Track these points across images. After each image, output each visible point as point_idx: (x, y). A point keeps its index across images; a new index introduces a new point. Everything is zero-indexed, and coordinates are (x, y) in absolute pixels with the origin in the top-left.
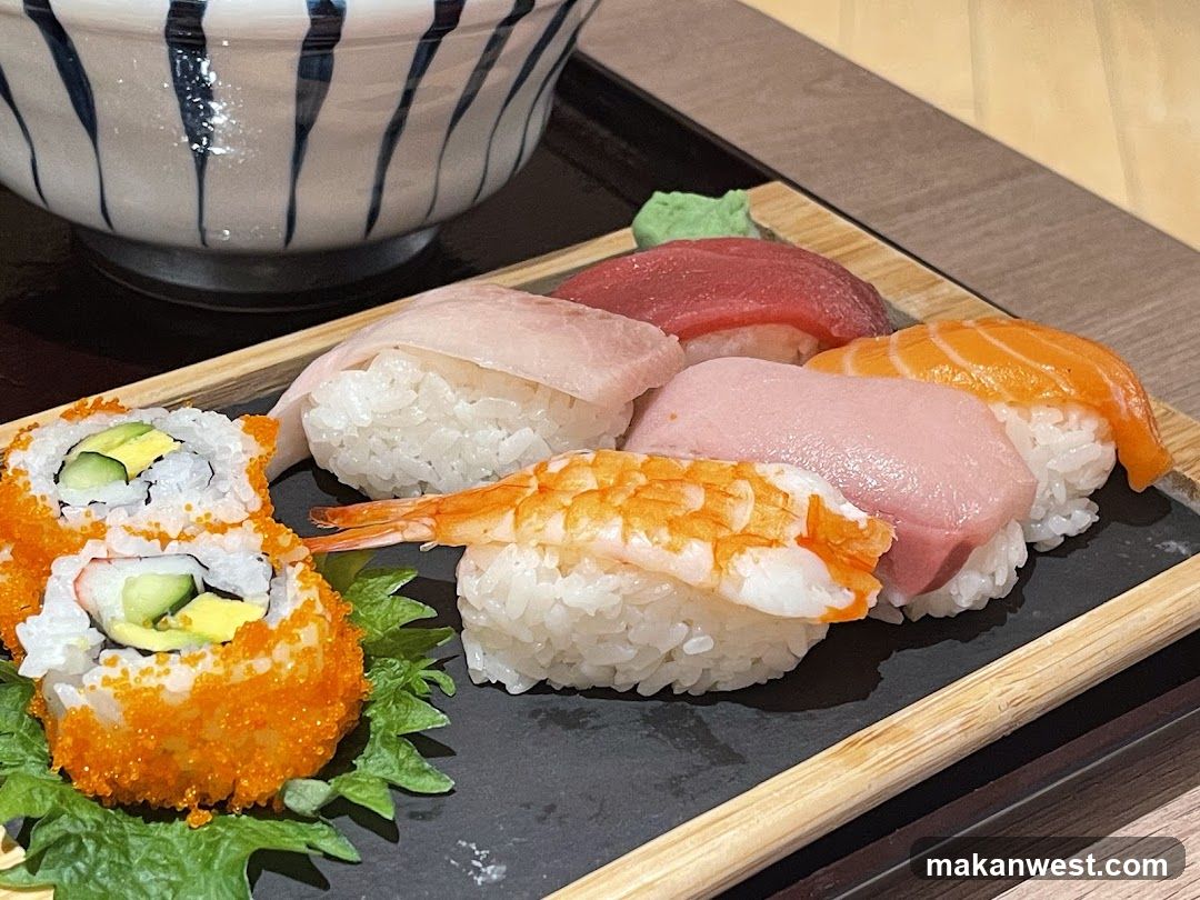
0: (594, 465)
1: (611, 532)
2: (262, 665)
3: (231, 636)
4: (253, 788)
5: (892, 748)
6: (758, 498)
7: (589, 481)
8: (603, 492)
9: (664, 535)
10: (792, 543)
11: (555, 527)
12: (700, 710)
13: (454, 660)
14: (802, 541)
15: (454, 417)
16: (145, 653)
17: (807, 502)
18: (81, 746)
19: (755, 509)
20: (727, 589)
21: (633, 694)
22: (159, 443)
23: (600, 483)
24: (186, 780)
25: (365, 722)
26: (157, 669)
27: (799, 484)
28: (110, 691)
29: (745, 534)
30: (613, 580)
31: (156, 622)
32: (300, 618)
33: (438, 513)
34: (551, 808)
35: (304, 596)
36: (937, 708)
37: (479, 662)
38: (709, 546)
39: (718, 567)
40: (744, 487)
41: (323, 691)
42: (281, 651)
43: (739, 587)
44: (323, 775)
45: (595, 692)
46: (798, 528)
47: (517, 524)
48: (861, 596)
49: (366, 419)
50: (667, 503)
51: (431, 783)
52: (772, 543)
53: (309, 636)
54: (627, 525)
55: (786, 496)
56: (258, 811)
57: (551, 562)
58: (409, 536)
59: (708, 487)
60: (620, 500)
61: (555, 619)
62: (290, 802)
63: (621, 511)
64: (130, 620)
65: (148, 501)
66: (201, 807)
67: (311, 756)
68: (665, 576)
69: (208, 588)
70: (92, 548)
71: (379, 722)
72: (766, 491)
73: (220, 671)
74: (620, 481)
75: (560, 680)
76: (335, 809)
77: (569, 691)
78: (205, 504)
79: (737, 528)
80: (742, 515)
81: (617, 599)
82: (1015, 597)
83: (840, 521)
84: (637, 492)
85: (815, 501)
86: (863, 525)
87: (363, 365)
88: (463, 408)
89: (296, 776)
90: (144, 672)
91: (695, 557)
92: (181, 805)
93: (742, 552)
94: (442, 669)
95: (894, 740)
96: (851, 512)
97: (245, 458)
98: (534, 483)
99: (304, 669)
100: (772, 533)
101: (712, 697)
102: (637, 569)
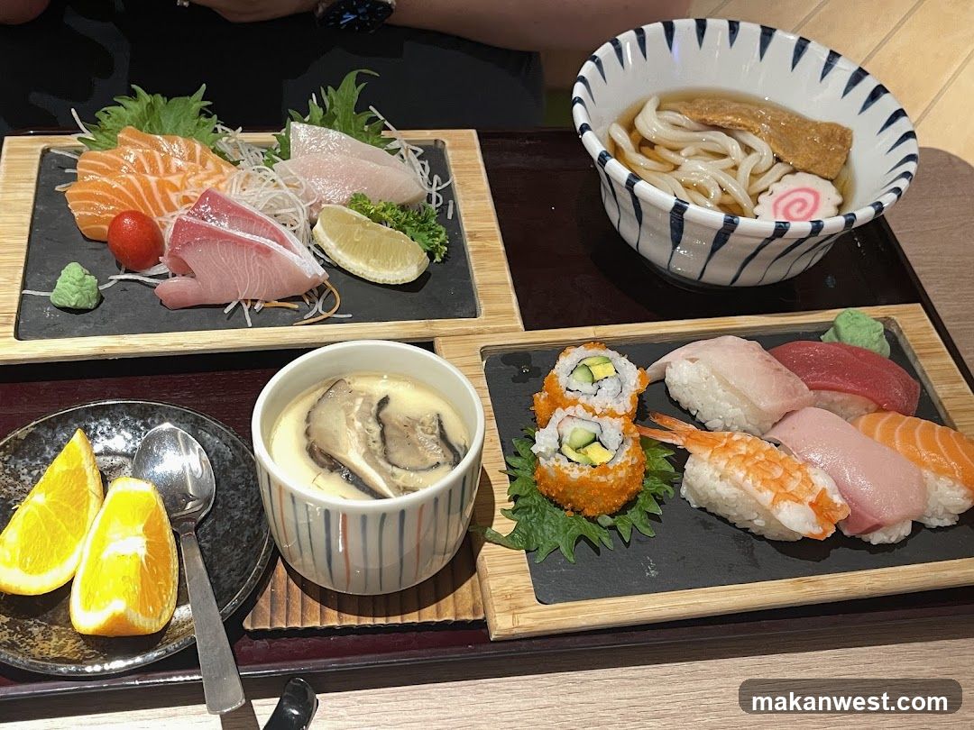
0: (748, 444)
1: (741, 475)
2: (602, 479)
3: (598, 464)
4: (589, 512)
5: (814, 589)
6: (802, 481)
7: (743, 449)
8: (746, 457)
9: (759, 484)
10: (807, 504)
11: (722, 464)
12: (754, 541)
13: (676, 485)
14: (811, 504)
15: (716, 394)
16: (570, 460)
17: (820, 489)
18: (542, 478)
19: (799, 485)
20: (774, 512)
21: (733, 525)
22: (609, 370)
23: (748, 452)
24: (570, 501)
25: (637, 498)
26: (570, 469)
27: (821, 481)
28: (554, 469)
29: (790, 494)
30: (735, 490)
31: (577, 449)
32: (621, 467)
33: (689, 436)
34: (684, 558)
35: (626, 459)
36: (839, 580)
37: (684, 491)
38: (774, 494)
39: (773, 503)
40: (798, 474)
41: (622, 490)
42: (610, 477)
43: (778, 513)
44: (612, 516)
45: (721, 518)
46: (811, 498)
47: (710, 457)
48: (825, 532)
49: (686, 382)
50: (767, 472)
51: (648, 532)
52: (799, 501)
53: (622, 474)
54: (747, 475)
55: (813, 485)
56: (589, 519)
57: (717, 475)
58: (674, 442)
59: (785, 469)
60: (749, 464)
61: (712, 493)
62: (599, 520)
63: (747, 468)
64: (569, 445)
65: (595, 395)
66: (572, 510)
67: (611, 509)
68: (754, 498)
69: (599, 441)
70: (570, 410)
71: (641, 501)
72: (807, 480)
73: (589, 476)
74: (755, 455)
75: (709, 510)
76: (613, 528)
77: (713, 514)
78: (612, 404)
79: (789, 490)
80: (793, 486)
81: (735, 497)
82: (903, 543)
83: (831, 501)
84: (757, 463)
85: (824, 490)
86: (839, 506)
87: (693, 360)
88: (720, 391)
89: (604, 513)
90: (566, 468)
91: (767, 496)
92: (566, 508)
93: (785, 500)
94: (672, 486)
95: (817, 586)
96: (837, 499)
97: (634, 389)
98: (725, 441)
99: (616, 484)
100: (801, 497)
101: (761, 538)
102: (745, 490)
